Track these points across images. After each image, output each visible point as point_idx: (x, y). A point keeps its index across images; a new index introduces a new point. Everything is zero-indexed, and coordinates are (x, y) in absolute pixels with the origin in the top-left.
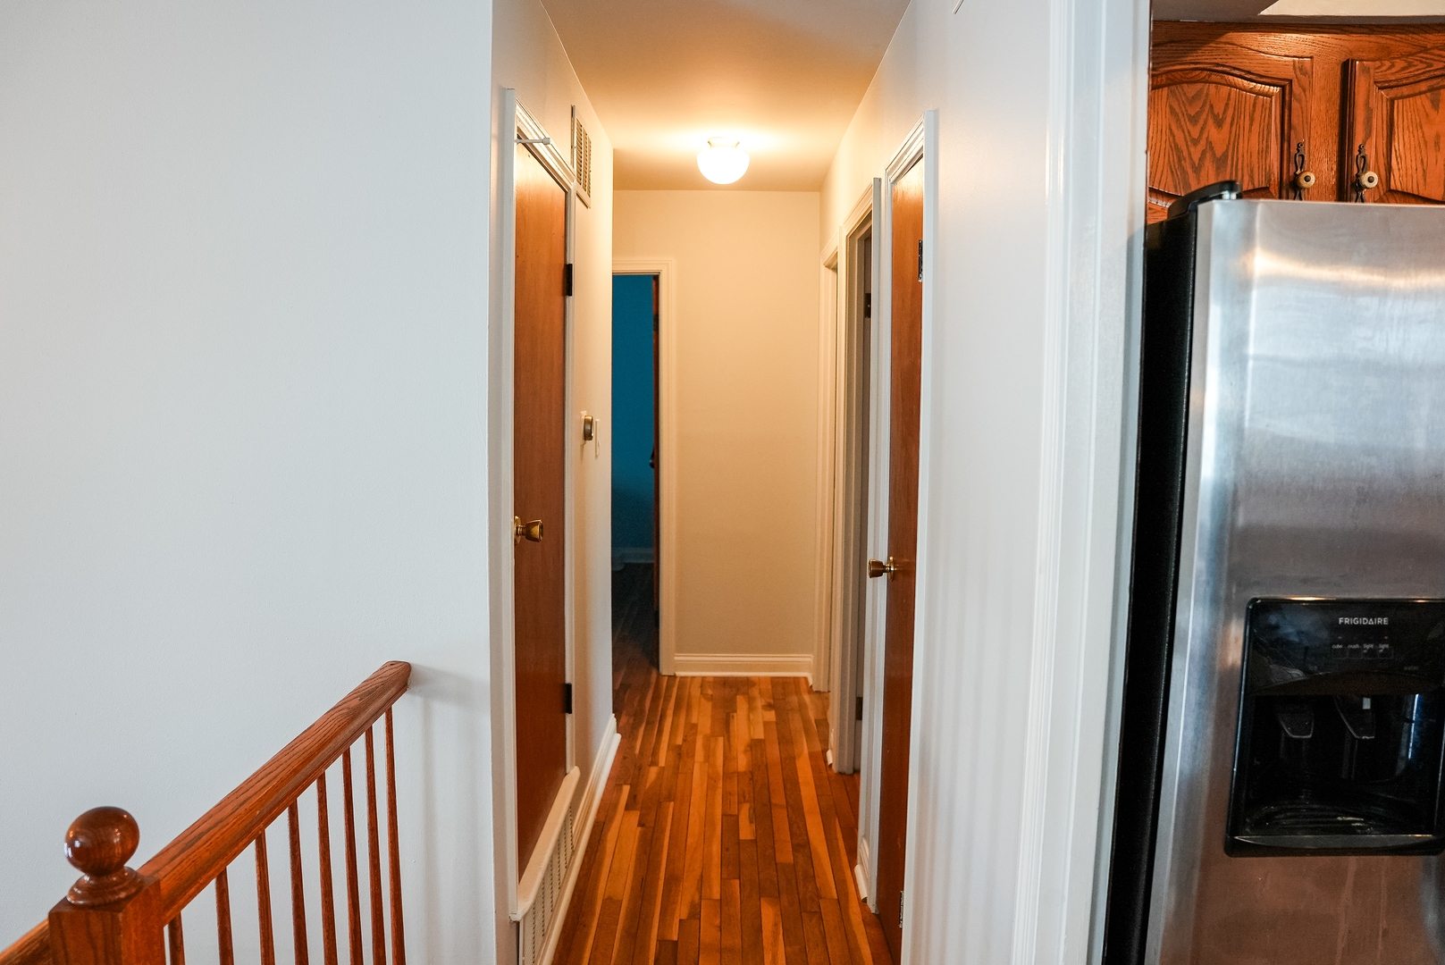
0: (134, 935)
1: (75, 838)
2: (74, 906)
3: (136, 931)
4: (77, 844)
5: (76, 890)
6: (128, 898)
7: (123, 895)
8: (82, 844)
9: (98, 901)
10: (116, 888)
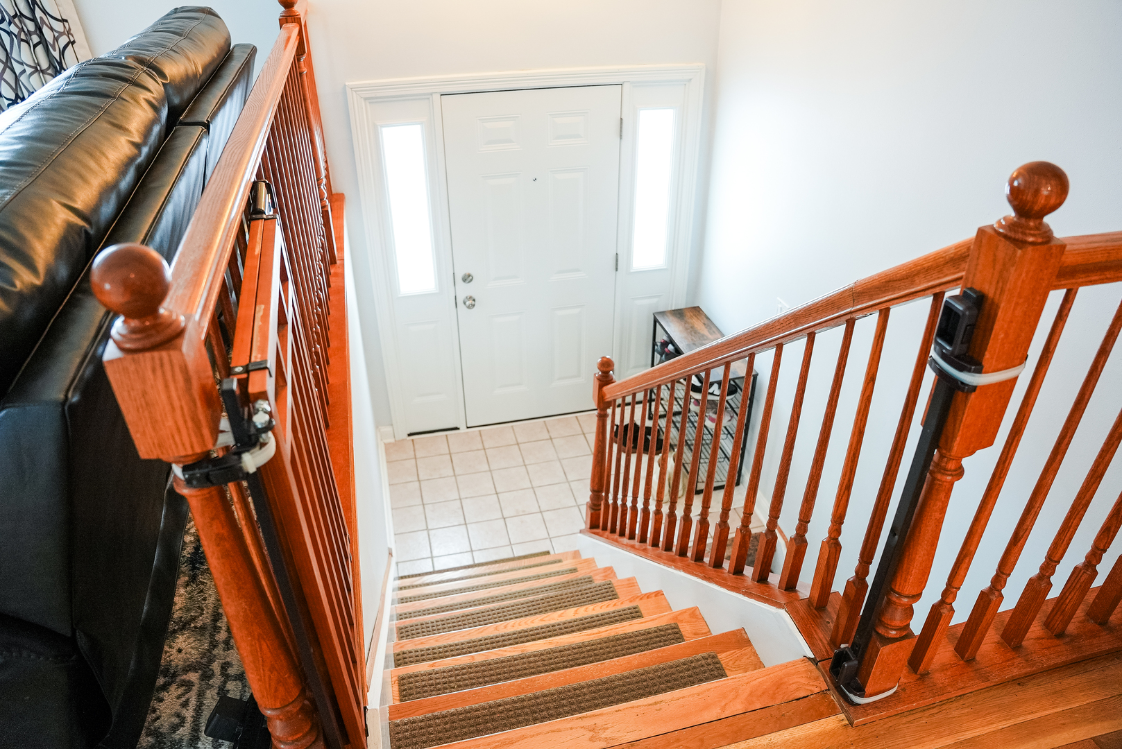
0: (1024, 275)
1: (1016, 178)
2: (995, 231)
3: (1027, 273)
4: (1016, 184)
5: (1002, 221)
6: (1033, 243)
7: (1031, 239)
8: (1019, 184)
9: (1012, 234)
10: (1028, 231)
